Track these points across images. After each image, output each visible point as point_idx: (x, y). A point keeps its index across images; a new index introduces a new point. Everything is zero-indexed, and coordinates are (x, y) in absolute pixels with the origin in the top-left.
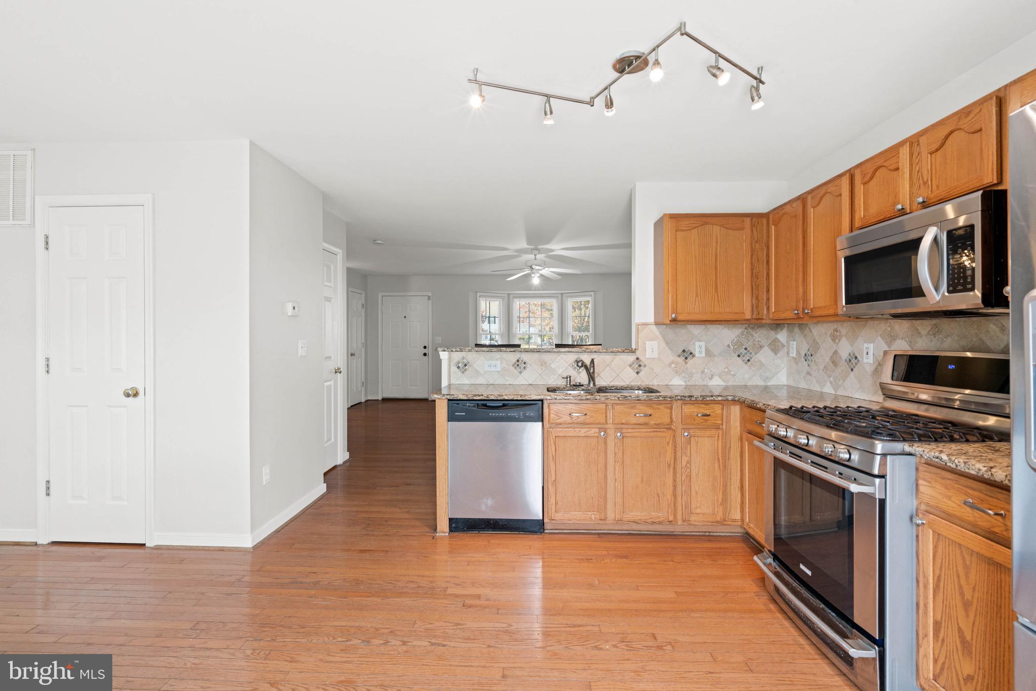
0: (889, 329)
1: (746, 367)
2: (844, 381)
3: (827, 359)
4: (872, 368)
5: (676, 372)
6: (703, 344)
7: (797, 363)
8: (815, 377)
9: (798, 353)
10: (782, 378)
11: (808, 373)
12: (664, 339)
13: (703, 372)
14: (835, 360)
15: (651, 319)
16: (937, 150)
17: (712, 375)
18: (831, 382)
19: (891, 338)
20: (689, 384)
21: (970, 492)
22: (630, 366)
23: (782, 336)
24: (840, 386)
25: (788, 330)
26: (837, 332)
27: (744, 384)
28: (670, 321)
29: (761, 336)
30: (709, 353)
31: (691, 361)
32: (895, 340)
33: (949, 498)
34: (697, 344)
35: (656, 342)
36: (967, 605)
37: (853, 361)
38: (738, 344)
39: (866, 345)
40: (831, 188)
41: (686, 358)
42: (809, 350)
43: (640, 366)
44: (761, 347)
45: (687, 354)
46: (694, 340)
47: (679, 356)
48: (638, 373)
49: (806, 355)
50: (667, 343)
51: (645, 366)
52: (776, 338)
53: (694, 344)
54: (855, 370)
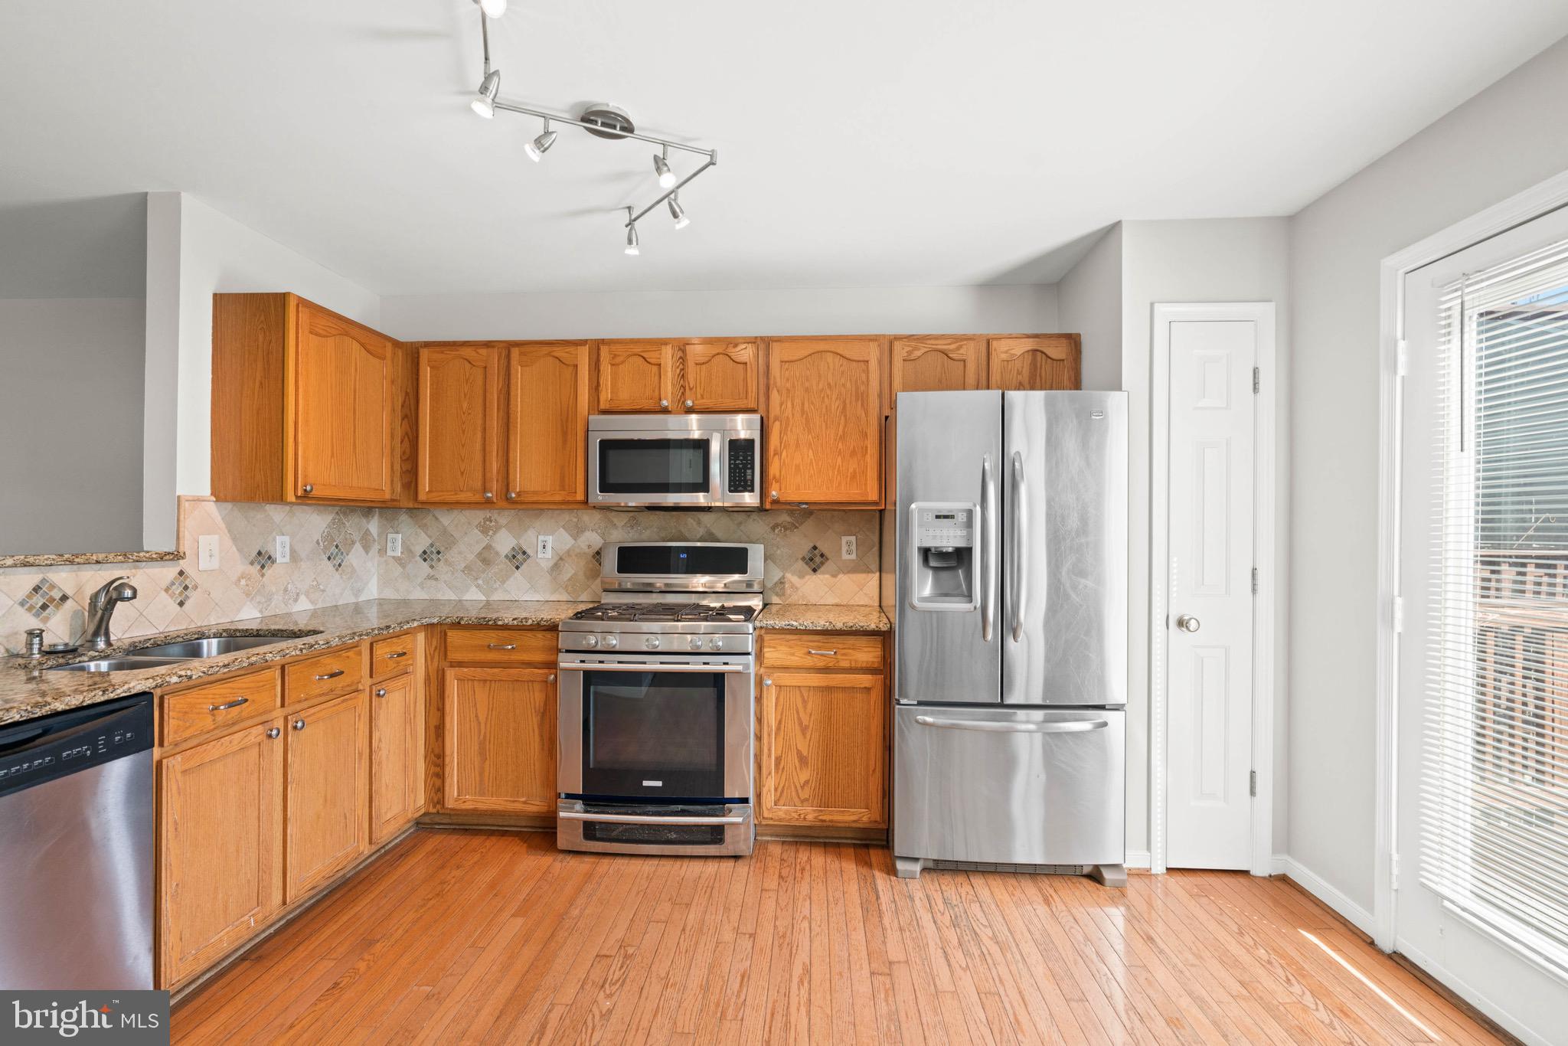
0: (575, 520)
1: (337, 575)
2: (503, 582)
3: (471, 557)
4: (551, 563)
5: (248, 595)
6: (287, 539)
7: (403, 565)
8: (445, 582)
9: (407, 549)
10: (372, 591)
11: (430, 577)
12: (229, 531)
13: (286, 590)
14: (486, 558)
15: (206, 490)
16: (703, 363)
17: (298, 594)
18: (478, 586)
19: (577, 531)
20: (267, 613)
21: (811, 644)
22: (167, 590)
23: (374, 525)
24: (496, 589)
25: (381, 516)
26: (491, 521)
27: (334, 604)
28: (297, 497)
29: (353, 525)
30: (294, 557)
31: (269, 572)
32: (583, 532)
33: (793, 654)
34: (279, 539)
35: (217, 537)
36: (804, 730)
37: (520, 557)
38: (328, 538)
39: (541, 538)
40: (559, 352)
41: (263, 567)
42: (432, 545)
43: (186, 588)
44: (353, 543)
45: (264, 559)
46: (274, 533)
47: (252, 563)
48: (181, 604)
49: (425, 552)
50: (234, 539)
51: (196, 587)
52: (368, 529)
53: (274, 539)
54: (522, 568)
